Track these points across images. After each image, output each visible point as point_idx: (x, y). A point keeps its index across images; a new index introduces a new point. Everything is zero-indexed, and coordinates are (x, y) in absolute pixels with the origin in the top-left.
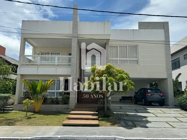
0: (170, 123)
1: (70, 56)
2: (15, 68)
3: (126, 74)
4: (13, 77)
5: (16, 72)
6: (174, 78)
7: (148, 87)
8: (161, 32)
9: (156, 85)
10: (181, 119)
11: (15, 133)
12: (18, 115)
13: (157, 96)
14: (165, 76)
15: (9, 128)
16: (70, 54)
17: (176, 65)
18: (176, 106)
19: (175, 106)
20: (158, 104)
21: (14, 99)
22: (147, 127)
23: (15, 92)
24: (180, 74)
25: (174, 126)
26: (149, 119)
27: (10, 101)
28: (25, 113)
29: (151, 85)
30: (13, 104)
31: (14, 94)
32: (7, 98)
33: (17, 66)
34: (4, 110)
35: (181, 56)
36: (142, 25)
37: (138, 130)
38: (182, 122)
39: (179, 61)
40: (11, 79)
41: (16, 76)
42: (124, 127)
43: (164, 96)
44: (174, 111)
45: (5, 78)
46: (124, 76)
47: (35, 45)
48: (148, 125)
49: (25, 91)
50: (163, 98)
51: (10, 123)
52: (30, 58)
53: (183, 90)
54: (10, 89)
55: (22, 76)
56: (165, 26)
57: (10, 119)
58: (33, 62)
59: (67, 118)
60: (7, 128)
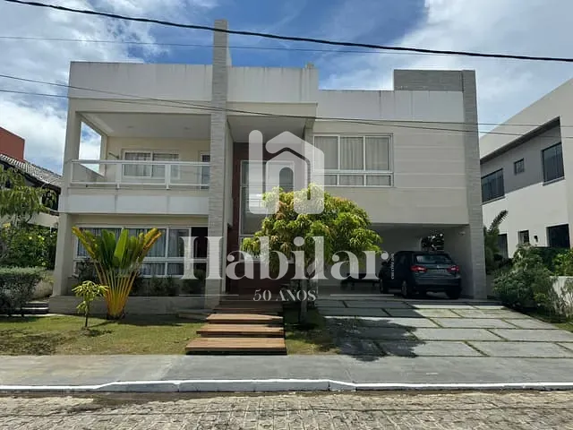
0: (476, 345)
1: (206, 164)
2: (51, 197)
3: (360, 213)
4: (47, 220)
5: (55, 207)
6: (488, 224)
7: (418, 247)
8: (457, 97)
9: (439, 242)
10: (504, 334)
11: (54, 374)
12: (63, 326)
13: (441, 271)
14: (460, 219)
15: (39, 360)
16: (206, 158)
17: (493, 189)
18: (491, 300)
19: (490, 298)
20: (443, 294)
21: (51, 281)
22: (415, 356)
23: (53, 261)
24: (503, 214)
25: (487, 351)
26: (419, 334)
27: (40, 287)
28: (83, 319)
29: (426, 243)
30: (48, 296)
31: (51, 267)
32: (31, 280)
33: (58, 191)
34: (23, 312)
35: (507, 165)
37: (391, 362)
38: (506, 341)
39: (501, 178)
40: (40, 227)
41: (54, 219)
42: (354, 355)
43: (459, 273)
44: (486, 312)
45: (24, 224)
46: (355, 218)
47: (109, 130)
48: (416, 350)
49: (80, 259)
50: (458, 277)
51: (40, 346)
52: (95, 168)
53: (511, 256)
54: (39, 253)
55: (73, 217)
56: (464, 83)
57: (38, 338)
58: (104, 179)
59: (198, 332)
60: (33, 360)
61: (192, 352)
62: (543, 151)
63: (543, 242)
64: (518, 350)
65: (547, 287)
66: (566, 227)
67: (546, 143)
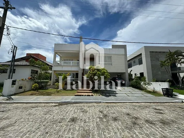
0: (127, 94)
1: (78, 61)
2: (51, 67)
3: (106, 70)
4: (50, 72)
5: (52, 69)
6: (129, 73)
7: (117, 77)
8: (123, 50)
9: (120, 75)
10: (132, 92)
11: (51, 99)
12: (53, 90)
14: (124, 71)
16: (78, 60)
17: (130, 66)
18: (130, 86)
19: (129, 86)
21: (51, 83)
22: (116, 96)
23: (51, 79)
24: (132, 70)
25: (129, 95)
26: (117, 92)
27: (49, 84)
28: (56, 89)
29: (118, 76)
30: (50, 85)
31: (51, 80)
32: (47, 82)
33: (52, 66)
34: (45, 88)
35: (132, 62)
36: (114, 46)
37: (112, 97)
38: (133, 93)
39: (131, 64)
40: (49, 73)
41: (51, 71)
42: (105, 96)
44: (129, 88)
45: (46, 72)
46: (105, 71)
47: (61, 56)
48: (116, 95)
49: (56, 78)
51: (49, 94)
52: (59, 62)
53: (133, 78)
54: (48, 78)
55: (55, 71)
56: (124, 47)
57: (48, 93)
58: (60, 64)
59: (77, 92)
60: (47, 97)
61: (76, 95)
62: (139, 59)
63: (139, 76)
64: (135, 95)
65: (140, 84)
66: (143, 73)
67: (139, 58)
